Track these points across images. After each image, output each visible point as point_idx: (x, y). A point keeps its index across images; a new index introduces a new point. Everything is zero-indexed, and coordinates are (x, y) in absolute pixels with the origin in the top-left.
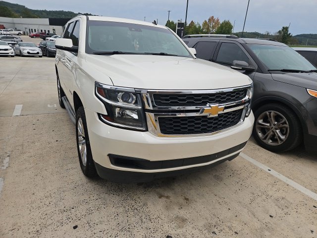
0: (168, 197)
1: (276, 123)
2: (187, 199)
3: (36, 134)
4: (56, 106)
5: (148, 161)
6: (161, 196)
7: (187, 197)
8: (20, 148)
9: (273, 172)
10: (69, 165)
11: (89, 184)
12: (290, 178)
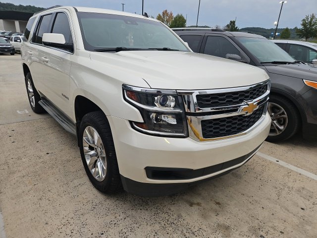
0: (198, 204)
1: (273, 114)
2: (218, 203)
3: (18, 148)
4: (27, 112)
5: (191, 170)
6: (191, 205)
7: (217, 201)
8: (6, 167)
9: (281, 163)
10: (75, 181)
11: (108, 201)
12: (299, 167)
